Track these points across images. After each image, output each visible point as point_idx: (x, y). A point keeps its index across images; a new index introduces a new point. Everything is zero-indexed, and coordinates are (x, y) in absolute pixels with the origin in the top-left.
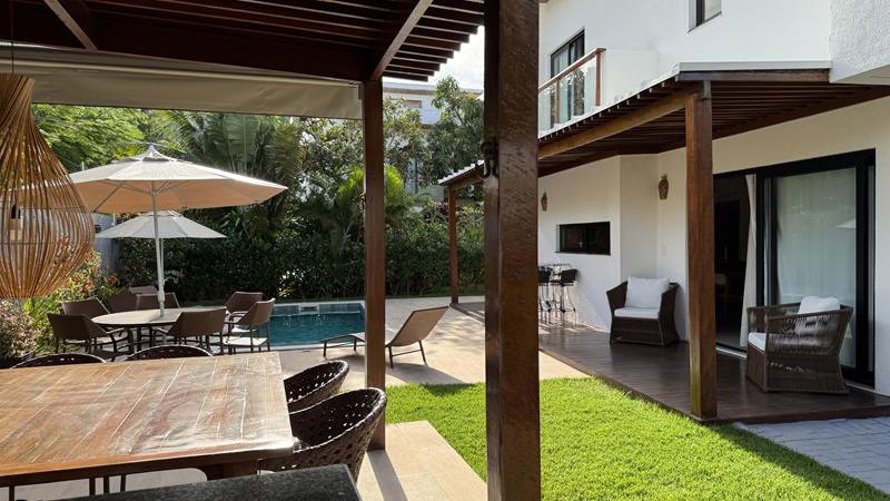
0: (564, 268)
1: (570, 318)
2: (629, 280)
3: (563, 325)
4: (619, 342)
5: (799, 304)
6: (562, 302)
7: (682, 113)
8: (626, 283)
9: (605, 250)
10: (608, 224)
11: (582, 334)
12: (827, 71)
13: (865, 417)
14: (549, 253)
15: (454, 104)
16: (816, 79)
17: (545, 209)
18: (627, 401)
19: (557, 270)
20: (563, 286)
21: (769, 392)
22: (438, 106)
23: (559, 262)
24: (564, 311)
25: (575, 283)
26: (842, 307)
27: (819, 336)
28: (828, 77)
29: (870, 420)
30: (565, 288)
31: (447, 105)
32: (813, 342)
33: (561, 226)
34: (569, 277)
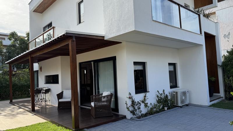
0: (46, 88)
1: (48, 103)
2: (64, 91)
3: (46, 106)
4: (60, 109)
5: (102, 94)
6: (46, 99)
7: (68, 45)
8: (63, 92)
9: (57, 82)
10: (58, 75)
11: (51, 108)
12: (104, 37)
13: (116, 121)
14: (42, 84)
15: (16, 40)
16: (101, 39)
17: (41, 71)
18: (57, 127)
19: (44, 89)
20: (46, 94)
21: (95, 118)
22: (10, 40)
23: (45, 87)
24: (46, 101)
25: (50, 93)
26: (111, 94)
27: (106, 101)
28: (104, 38)
29: (117, 122)
30: (47, 94)
31: (13, 39)
32: (105, 103)
33: (46, 76)
34: (48, 91)
